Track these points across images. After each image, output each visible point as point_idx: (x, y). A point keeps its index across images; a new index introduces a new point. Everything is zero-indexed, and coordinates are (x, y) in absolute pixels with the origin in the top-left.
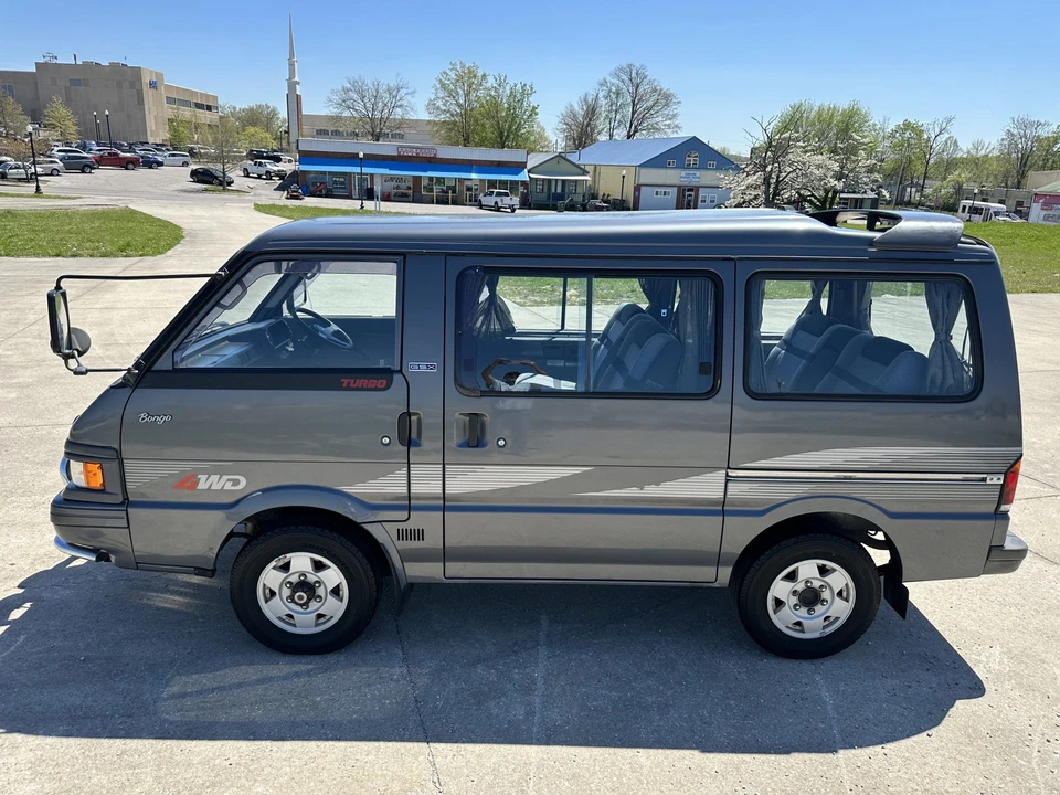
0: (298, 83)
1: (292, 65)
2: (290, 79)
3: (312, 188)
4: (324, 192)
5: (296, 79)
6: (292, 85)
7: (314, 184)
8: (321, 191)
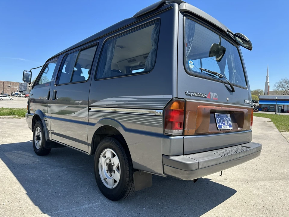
0: (269, 82)
1: (267, 78)
2: (266, 81)
3: (263, 109)
4: (266, 110)
5: (268, 81)
6: (267, 83)
7: (263, 108)
8: (265, 110)
